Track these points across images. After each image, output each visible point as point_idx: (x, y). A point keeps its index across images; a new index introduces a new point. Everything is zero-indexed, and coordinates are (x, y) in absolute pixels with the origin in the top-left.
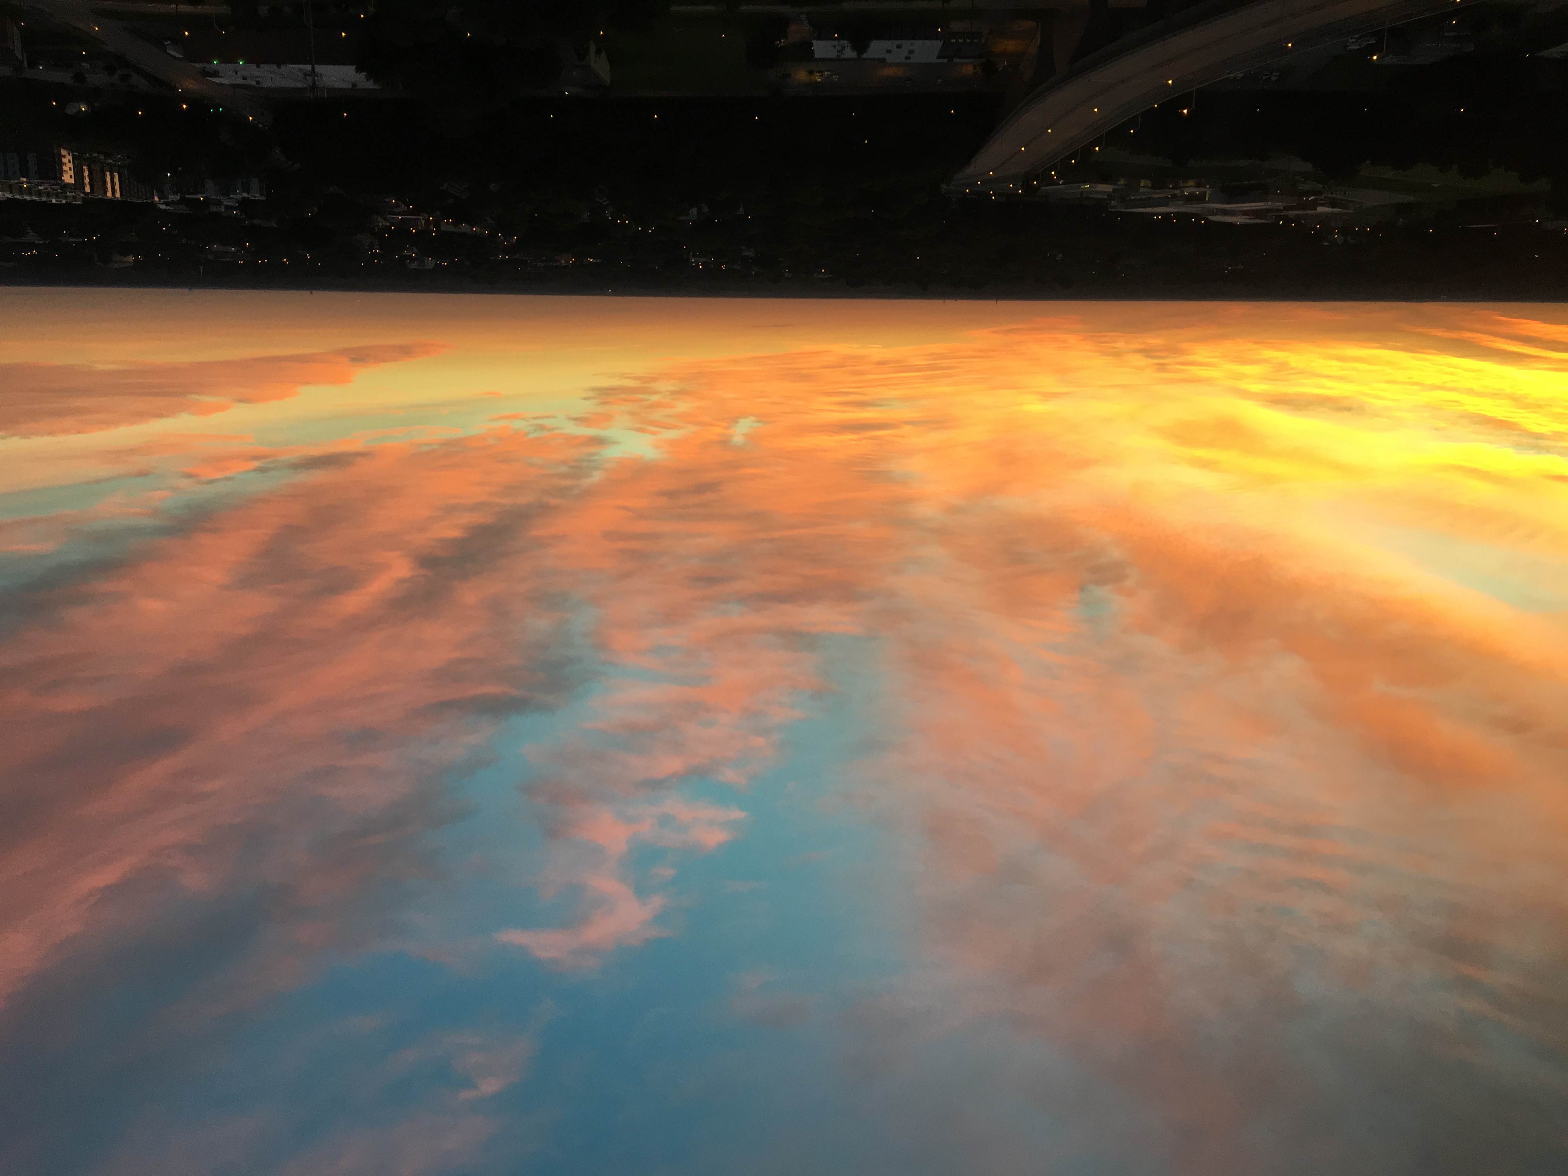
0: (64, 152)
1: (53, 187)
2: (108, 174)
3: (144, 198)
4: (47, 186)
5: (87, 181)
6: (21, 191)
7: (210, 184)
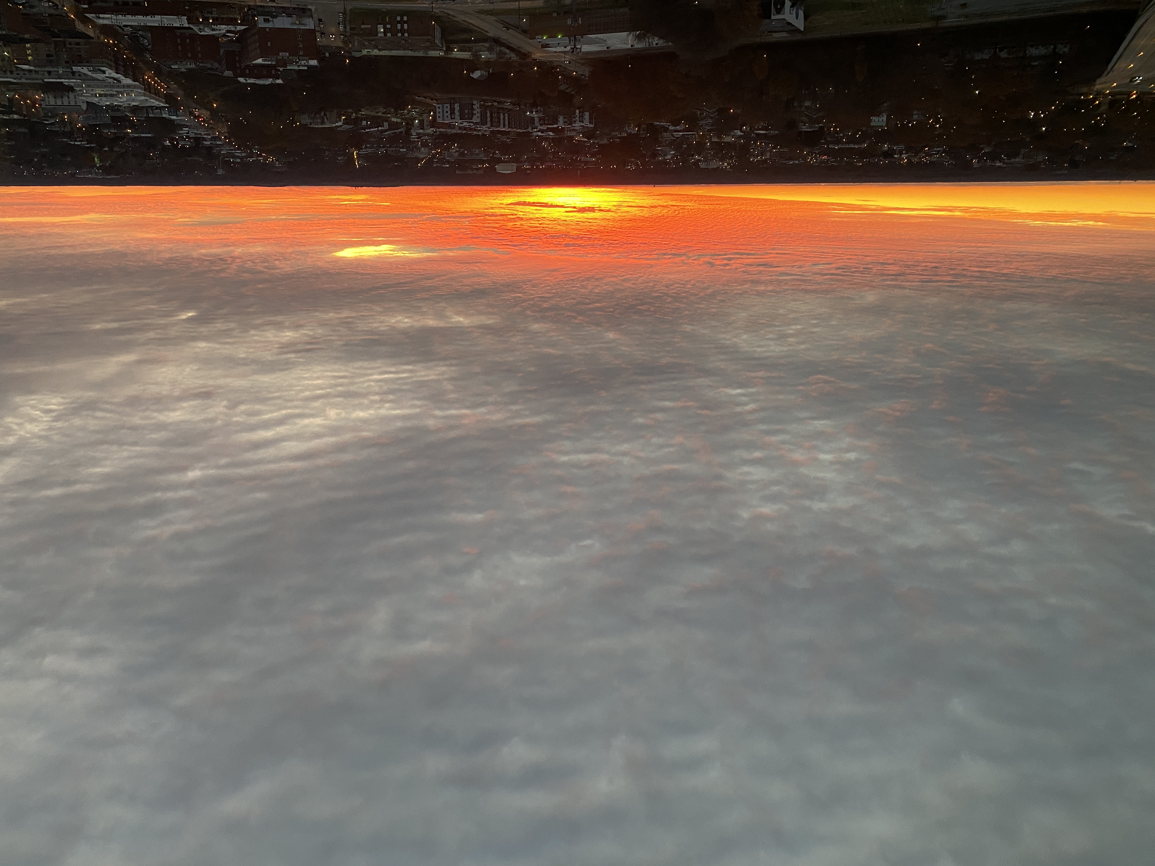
0: (475, 102)
1: (470, 124)
2: (502, 114)
3: (523, 128)
4: (465, 124)
5: (489, 119)
6: (454, 127)
7: (561, 119)
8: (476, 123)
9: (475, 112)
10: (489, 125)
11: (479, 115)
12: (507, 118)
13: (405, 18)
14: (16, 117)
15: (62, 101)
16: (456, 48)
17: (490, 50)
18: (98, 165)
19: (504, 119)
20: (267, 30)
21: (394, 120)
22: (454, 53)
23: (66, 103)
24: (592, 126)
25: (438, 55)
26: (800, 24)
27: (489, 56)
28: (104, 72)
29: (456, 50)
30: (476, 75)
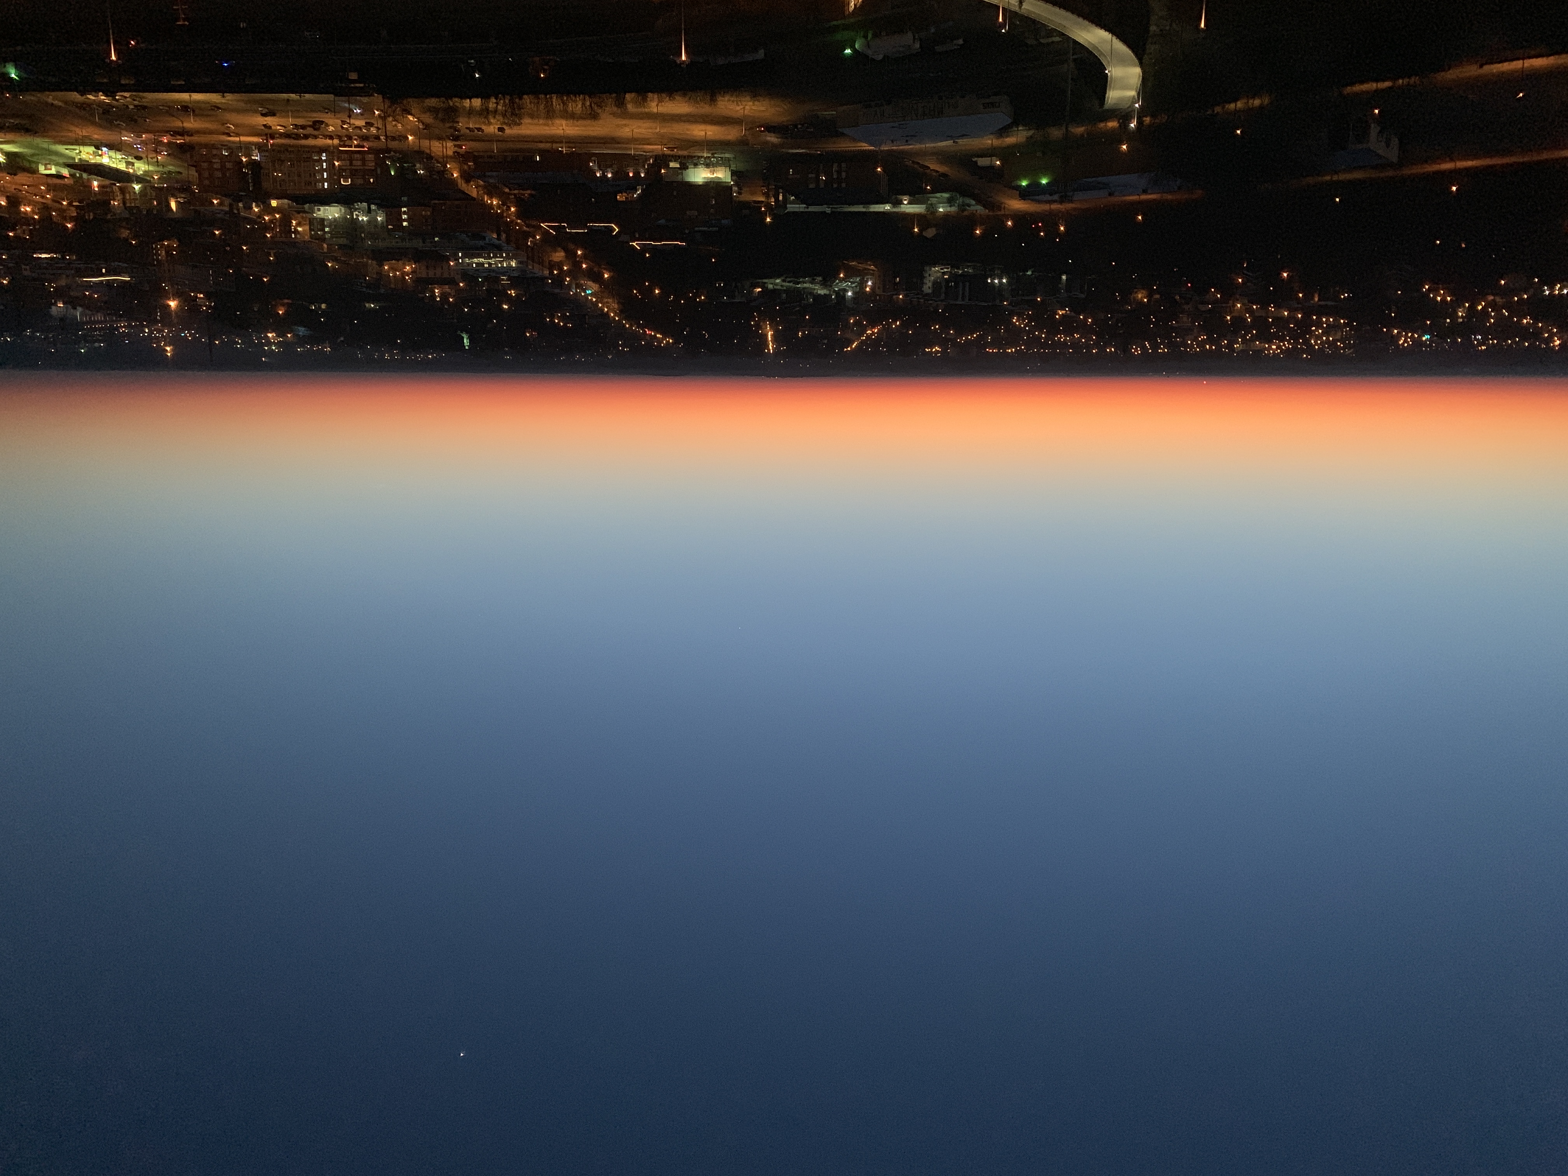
8: (927, 294)
9: (925, 281)
10: (943, 296)
11: (930, 285)
12: (967, 289)
13: (844, 165)
14: (382, 291)
15: (435, 274)
16: (905, 200)
17: (950, 201)
18: (467, 348)
19: (964, 289)
20: (675, 185)
21: (822, 292)
22: (902, 205)
23: (438, 274)
24: (1083, 296)
25: (882, 210)
26: (1393, 154)
27: (949, 209)
28: (484, 238)
29: (905, 202)
30: (930, 233)
